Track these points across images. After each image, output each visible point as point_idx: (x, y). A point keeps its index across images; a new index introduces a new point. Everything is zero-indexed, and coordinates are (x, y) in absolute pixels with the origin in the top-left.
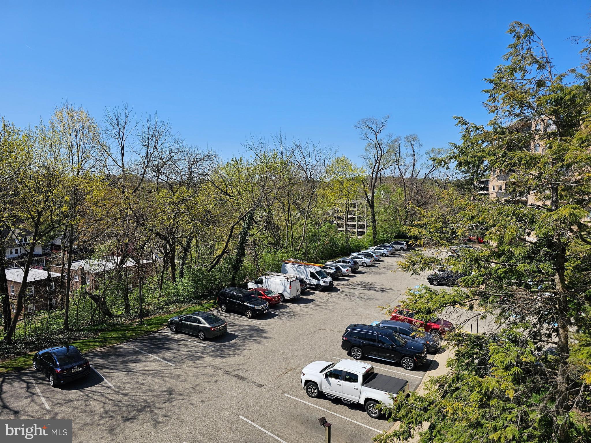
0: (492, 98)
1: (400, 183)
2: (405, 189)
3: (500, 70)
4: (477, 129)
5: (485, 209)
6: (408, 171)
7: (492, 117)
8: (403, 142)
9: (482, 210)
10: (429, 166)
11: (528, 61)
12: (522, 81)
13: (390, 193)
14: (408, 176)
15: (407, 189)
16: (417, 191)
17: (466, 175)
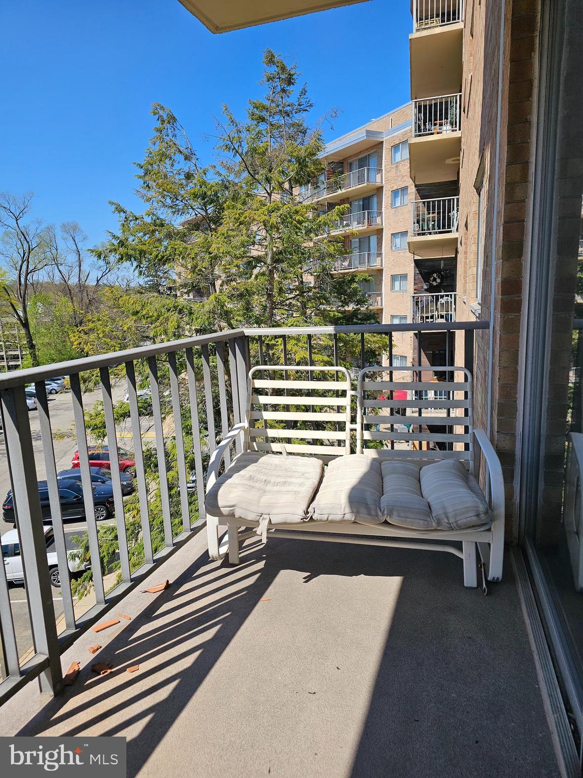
0: (146, 185)
1: (63, 291)
2: (72, 299)
3: (151, 153)
4: (137, 219)
5: (148, 303)
6: (73, 274)
7: (147, 207)
8: (59, 234)
9: (145, 303)
10: (100, 267)
11: (173, 150)
12: (171, 170)
13: (51, 304)
14: (73, 281)
15: (74, 298)
16: (90, 301)
17: (148, 278)
